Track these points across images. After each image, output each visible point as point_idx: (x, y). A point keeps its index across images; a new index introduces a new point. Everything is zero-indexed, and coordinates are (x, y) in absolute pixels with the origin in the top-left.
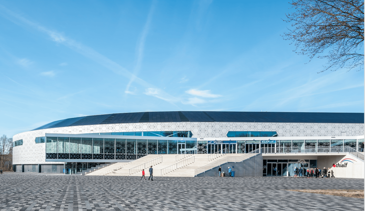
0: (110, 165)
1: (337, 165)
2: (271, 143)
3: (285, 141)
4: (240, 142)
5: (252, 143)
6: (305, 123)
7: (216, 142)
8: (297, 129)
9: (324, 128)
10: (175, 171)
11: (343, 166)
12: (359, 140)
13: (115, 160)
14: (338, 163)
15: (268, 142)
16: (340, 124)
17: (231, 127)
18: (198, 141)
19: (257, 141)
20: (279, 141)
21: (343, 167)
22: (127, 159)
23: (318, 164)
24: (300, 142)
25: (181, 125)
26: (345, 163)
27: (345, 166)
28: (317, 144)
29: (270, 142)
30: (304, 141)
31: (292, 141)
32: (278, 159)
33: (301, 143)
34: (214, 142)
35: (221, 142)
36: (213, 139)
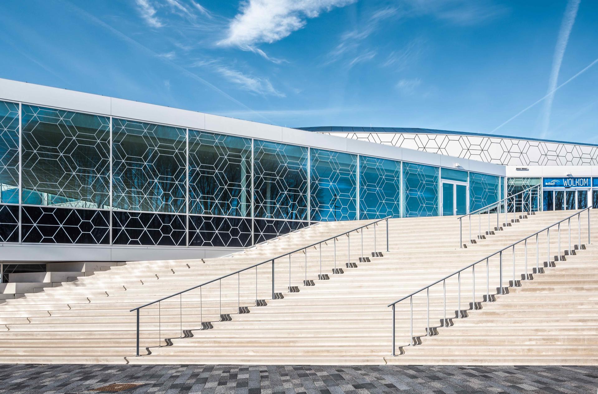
7: (572, 181)
13: (110, 251)
18: (508, 179)
34: (565, 183)
35: (589, 182)
36: (562, 171)
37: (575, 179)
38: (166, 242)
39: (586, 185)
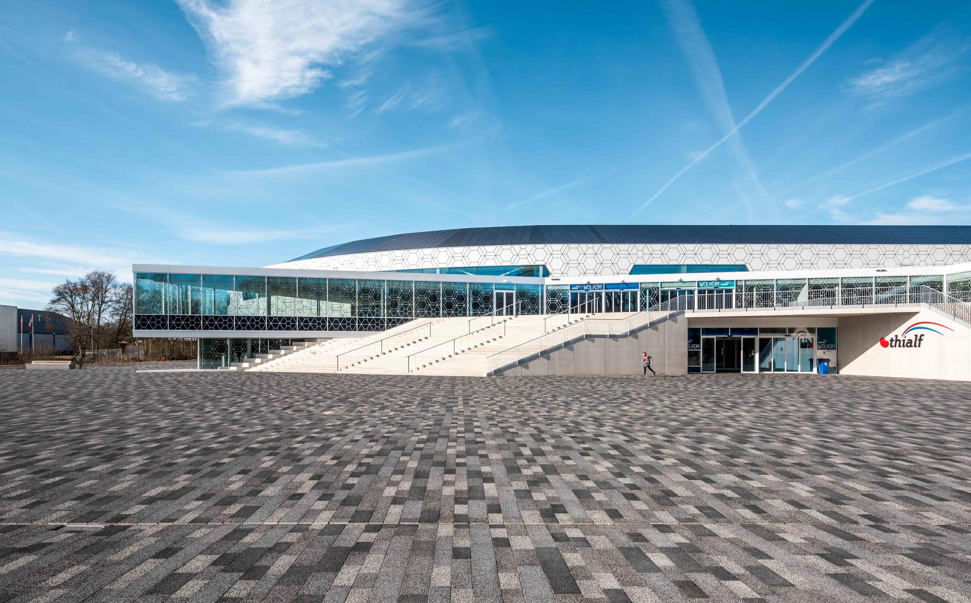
0: (313, 345)
1: (892, 340)
2: (724, 287)
3: (757, 283)
4: (648, 286)
5: (675, 288)
6: (815, 245)
7: (590, 286)
8: (796, 258)
9: (859, 256)
10: (448, 359)
11: (911, 343)
12: (949, 277)
13: (327, 333)
14: (896, 336)
15: (715, 285)
16: (898, 246)
17: (640, 254)
18: (547, 286)
19: (687, 284)
20: (743, 283)
21: (911, 346)
22: (361, 329)
23: (839, 338)
24: (795, 285)
25: (523, 252)
26: (916, 336)
27: (917, 344)
28: (838, 290)
29: (720, 286)
30: (807, 281)
31: (775, 283)
32: (730, 326)
33: (799, 287)
34: (585, 288)
35: (602, 286)
36: (583, 280)
37: (592, 285)
38: (349, 329)
39: (600, 289)
